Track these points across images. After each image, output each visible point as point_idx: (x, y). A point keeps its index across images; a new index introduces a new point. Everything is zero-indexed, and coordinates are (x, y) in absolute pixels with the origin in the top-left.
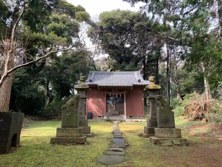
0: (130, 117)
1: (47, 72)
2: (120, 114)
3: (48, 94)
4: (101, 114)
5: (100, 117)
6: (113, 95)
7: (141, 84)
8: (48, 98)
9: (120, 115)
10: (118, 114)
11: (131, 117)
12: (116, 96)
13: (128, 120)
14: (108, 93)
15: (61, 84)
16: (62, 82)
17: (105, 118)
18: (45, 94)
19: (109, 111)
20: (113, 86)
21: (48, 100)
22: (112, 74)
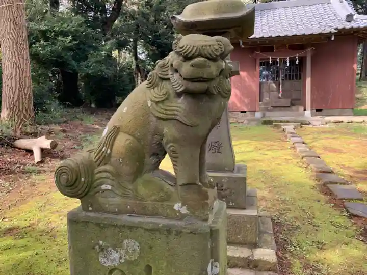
0: (317, 110)
1: (130, 23)
2: (292, 105)
3: (137, 66)
4: (247, 105)
5: (245, 112)
6: (278, 60)
7: (354, 25)
8: (139, 75)
9: (294, 108)
10: (289, 105)
11: (320, 110)
12: (286, 62)
13: (318, 121)
14: (264, 55)
15: (158, 47)
16: (160, 41)
17: (258, 115)
18: (134, 67)
19: (266, 99)
20: (279, 36)
21: (139, 78)
22: (270, 9)
